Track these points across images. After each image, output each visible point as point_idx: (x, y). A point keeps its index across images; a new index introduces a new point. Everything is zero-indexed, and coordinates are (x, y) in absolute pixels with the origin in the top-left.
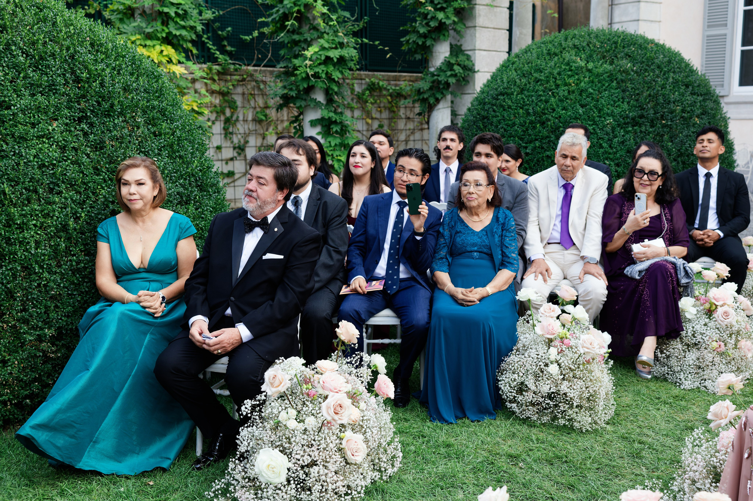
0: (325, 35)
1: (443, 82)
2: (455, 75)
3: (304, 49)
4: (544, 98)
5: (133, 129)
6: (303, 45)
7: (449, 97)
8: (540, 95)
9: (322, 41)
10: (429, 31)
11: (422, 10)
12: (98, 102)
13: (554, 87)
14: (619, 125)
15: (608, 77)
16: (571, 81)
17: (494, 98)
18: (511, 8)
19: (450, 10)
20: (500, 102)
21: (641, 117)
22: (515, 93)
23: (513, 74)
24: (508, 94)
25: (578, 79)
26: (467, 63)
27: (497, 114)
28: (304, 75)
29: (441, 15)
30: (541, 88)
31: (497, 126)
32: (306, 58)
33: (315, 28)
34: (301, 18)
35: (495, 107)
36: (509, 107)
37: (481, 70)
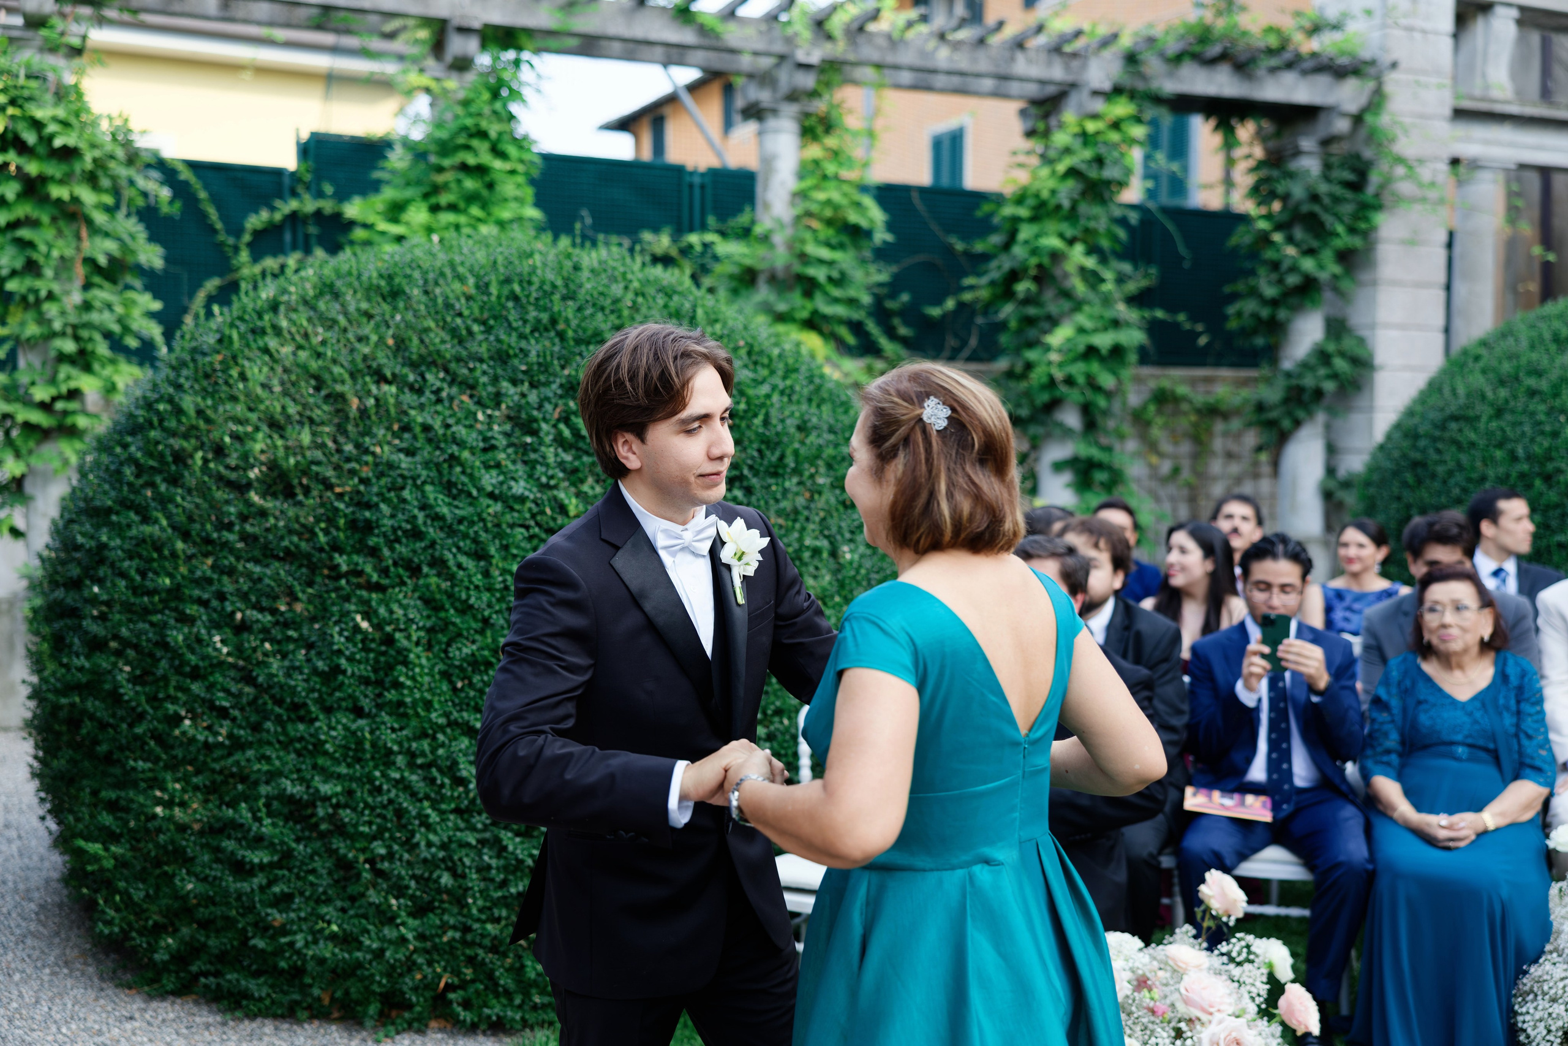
0: (1086, 308)
1: (1311, 389)
2: (1336, 377)
3: (1048, 332)
4: (1548, 428)
5: (812, 497)
6: (1045, 325)
7: (1321, 417)
8: (1540, 423)
9: (1081, 319)
10: (1284, 294)
11: (1269, 254)
12: (760, 451)
17: (1435, 426)
18: (1450, 245)
19: (1327, 255)
20: (1451, 436)
22: (1484, 419)
23: (1478, 380)
24: (1468, 420)
26: (1359, 352)
28: (1045, 380)
29: (1308, 264)
30: (1542, 408)
31: (1445, 482)
32: (1048, 348)
33: (1066, 294)
34: (1043, 277)
35: (1440, 446)
36: (1473, 444)
37: (1389, 367)
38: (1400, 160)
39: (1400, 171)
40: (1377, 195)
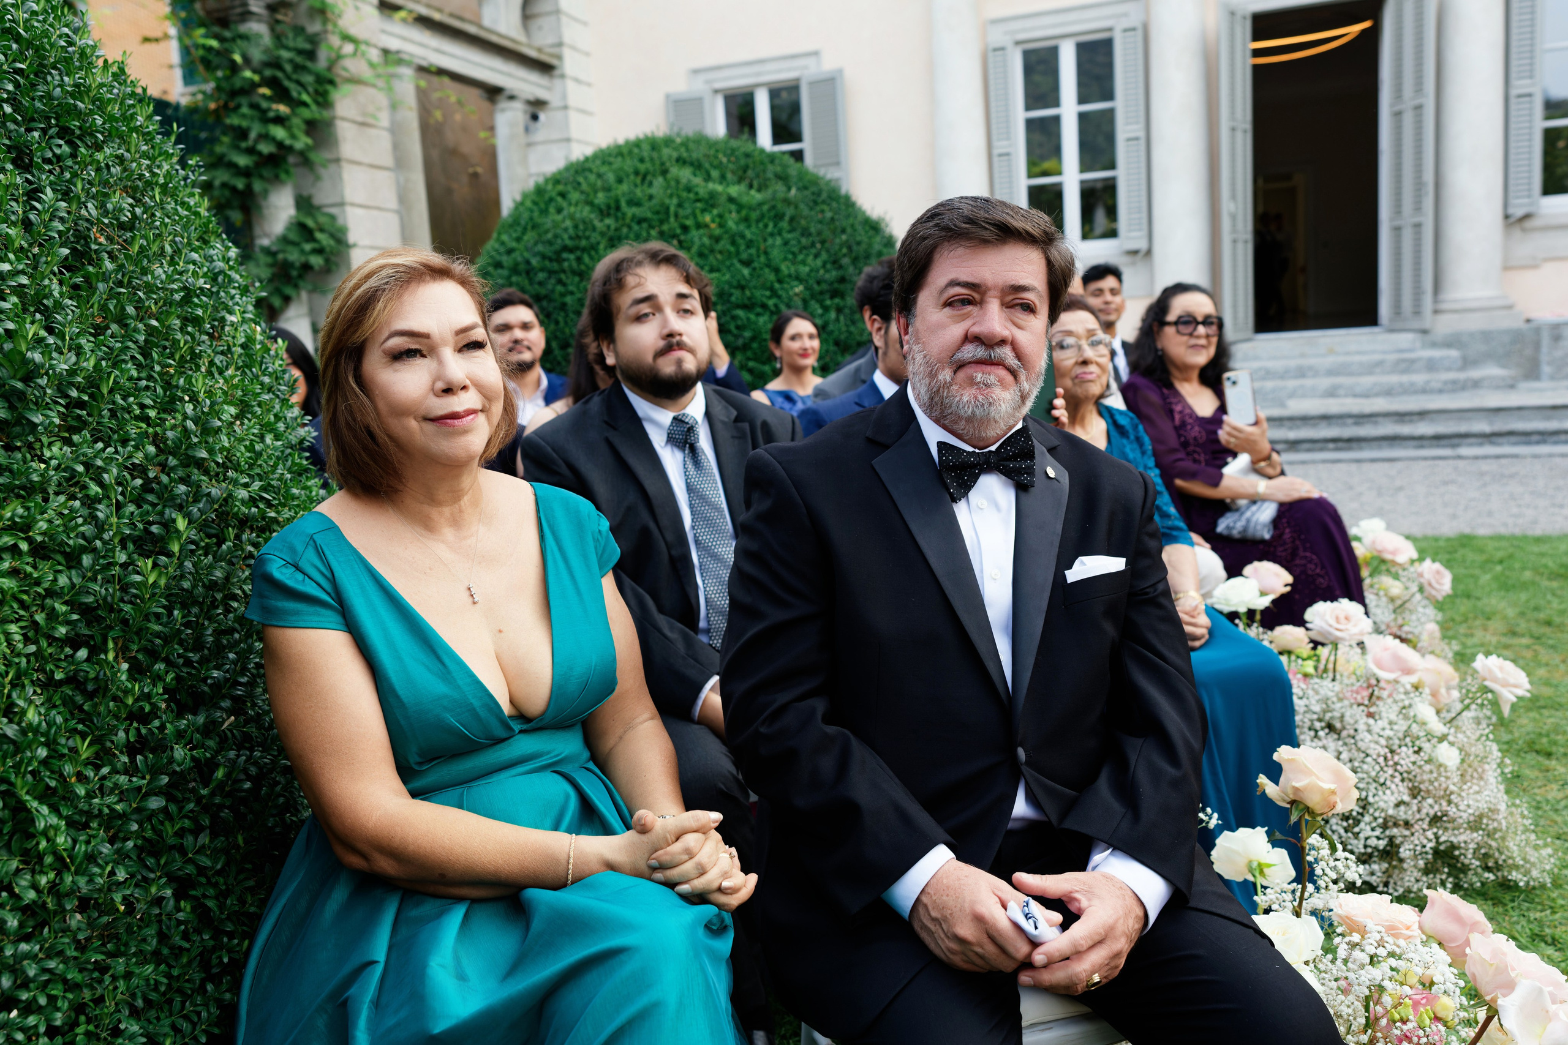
1: (297, 264)
2: (320, 251)
7: (304, 295)
10: (257, 165)
13: (678, 231)
14: (813, 296)
15: (769, 210)
16: (707, 218)
19: (297, 124)
20: (570, 266)
21: (842, 280)
24: (584, 250)
25: (720, 216)
26: (334, 228)
27: (571, 288)
37: (361, 243)
38: (347, 38)
39: (348, 48)
40: (329, 68)
